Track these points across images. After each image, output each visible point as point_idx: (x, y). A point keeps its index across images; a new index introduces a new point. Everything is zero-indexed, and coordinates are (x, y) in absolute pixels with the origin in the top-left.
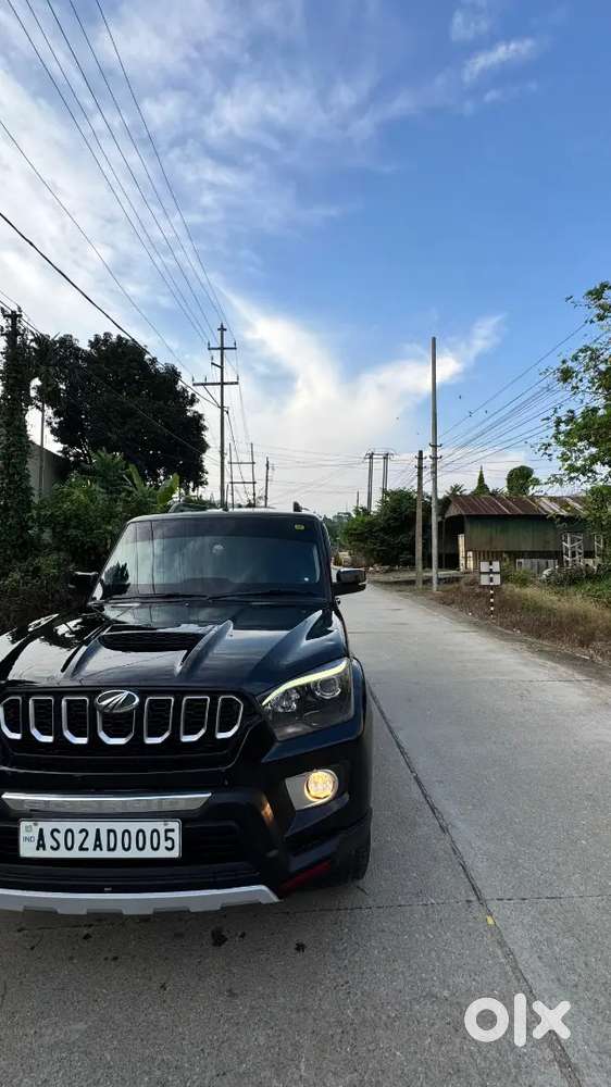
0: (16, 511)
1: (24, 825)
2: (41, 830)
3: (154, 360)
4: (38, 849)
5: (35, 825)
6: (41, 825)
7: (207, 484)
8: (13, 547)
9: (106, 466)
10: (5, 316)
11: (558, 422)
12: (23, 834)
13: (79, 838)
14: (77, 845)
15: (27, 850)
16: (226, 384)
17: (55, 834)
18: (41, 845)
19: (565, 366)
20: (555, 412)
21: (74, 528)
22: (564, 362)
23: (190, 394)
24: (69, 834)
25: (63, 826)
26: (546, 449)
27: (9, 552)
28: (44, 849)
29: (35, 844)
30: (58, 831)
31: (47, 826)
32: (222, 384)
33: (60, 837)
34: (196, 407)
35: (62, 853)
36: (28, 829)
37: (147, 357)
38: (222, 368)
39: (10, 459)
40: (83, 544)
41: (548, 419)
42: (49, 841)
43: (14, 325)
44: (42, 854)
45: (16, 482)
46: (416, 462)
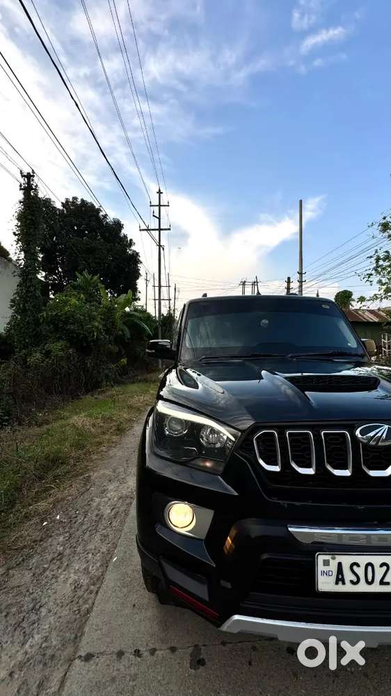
0: (31, 311)
1: (321, 559)
2: (340, 565)
3: (105, 216)
4: (337, 583)
5: (334, 559)
6: (339, 558)
7: (139, 300)
8: (30, 337)
9: (88, 282)
10: (22, 176)
11: (378, 260)
12: (320, 567)
13: (379, 573)
14: (378, 578)
15: (325, 584)
16: (163, 230)
17: (355, 568)
18: (340, 579)
19: (384, 221)
20: (376, 252)
21: (72, 323)
22: (384, 218)
23: (129, 239)
24: (370, 568)
25: (363, 560)
26: (369, 277)
27: (27, 341)
28: (344, 583)
29: (333, 578)
30: (358, 565)
31: (346, 560)
32: (160, 230)
33: (360, 571)
34: (133, 248)
35: (362, 587)
36: (326, 563)
37: (101, 214)
38: (159, 219)
39: (27, 276)
40: (78, 335)
41: (371, 257)
42: (348, 576)
43: (29, 183)
44: (340, 588)
45: (32, 292)
46: (286, 285)
